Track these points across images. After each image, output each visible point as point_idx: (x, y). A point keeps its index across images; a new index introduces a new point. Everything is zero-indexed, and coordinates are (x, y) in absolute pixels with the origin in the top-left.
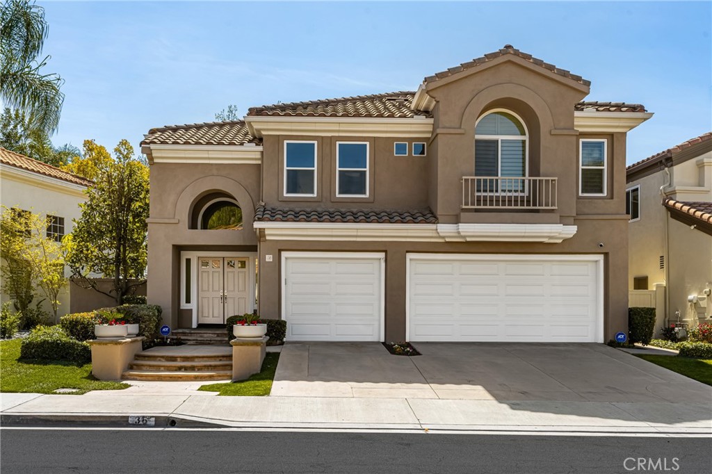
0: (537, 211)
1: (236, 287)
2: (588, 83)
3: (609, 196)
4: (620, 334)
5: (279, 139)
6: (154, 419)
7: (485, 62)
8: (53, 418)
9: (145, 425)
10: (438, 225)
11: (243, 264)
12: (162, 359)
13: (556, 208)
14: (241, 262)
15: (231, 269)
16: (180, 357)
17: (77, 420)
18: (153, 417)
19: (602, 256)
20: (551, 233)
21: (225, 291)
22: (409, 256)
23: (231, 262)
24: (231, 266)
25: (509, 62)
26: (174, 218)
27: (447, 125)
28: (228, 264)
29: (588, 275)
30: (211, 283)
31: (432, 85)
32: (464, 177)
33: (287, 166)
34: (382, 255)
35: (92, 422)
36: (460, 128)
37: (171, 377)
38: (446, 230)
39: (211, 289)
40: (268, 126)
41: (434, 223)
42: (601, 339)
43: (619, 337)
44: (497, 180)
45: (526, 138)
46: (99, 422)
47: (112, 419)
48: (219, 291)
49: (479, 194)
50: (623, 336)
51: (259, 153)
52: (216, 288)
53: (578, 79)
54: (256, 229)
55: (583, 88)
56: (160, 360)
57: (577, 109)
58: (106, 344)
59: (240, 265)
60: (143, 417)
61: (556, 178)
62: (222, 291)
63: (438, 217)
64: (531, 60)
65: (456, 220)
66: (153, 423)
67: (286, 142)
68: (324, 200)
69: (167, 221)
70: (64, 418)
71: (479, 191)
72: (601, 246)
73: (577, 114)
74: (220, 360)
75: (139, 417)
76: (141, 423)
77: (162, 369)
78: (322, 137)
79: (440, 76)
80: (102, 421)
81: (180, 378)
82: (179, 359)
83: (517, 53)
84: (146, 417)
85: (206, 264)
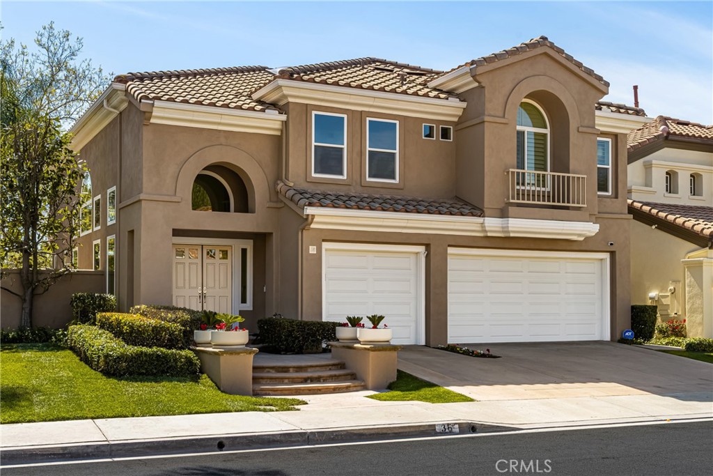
0: (567, 208)
1: (217, 282)
2: (607, 84)
3: (614, 196)
4: (627, 332)
5: (307, 108)
6: (457, 426)
7: (526, 51)
8: (366, 432)
9: (451, 433)
10: (486, 218)
11: (225, 254)
12: (271, 370)
13: (585, 206)
14: (223, 251)
15: (211, 260)
16: (294, 367)
17: (389, 432)
18: (456, 424)
19: (609, 254)
20: (583, 231)
21: (204, 288)
22: (451, 250)
23: (211, 251)
24: (211, 256)
25: (546, 54)
26: (175, 195)
27: (492, 113)
28: (208, 253)
29: (594, 273)
30: (187, 278)
31: (480, 70)
32: (511, 170)
33: (315, 142)
34: (421, 249)
35: (403, 432)
36: (504, 117)
37: (310, 390)
38: (493, 225)
39: (187, 286)
40: (296, 92)
41: (480, 216)
42: (607, 337)
43: (627, 334)
44: (524, 174)
45: (547, 131)
46: (409, 432)
47: (422, 429)
48: (197, 287)
49: (518, 187)
50: (630, 333)
51: (280, 123)
52: (194, 284)
53: (600, 78)
54: (308, 215)
55: (603, 88)
56: (269, 372)
57: (597, 108)
58: (239, 353)
59: (221, 256)
60: (448, 424)
61: (585, 176)
62: (200, 288)
63: (485, 210)
64: (564, 55)
65: (503, 214)
66: (457, 430)
67: (314, 113)
68: (354, 184)
69: (167, 198)
70: (377, 431)
71: (518, 184)
72: (611, 244)
73: (597, 113)
74: (330, 369)
75: (444, 425)
76: (447, 431)
77: (286, 381)
78: (353, 111)
79: (486, 60)
80: (412, 432)
81: (320, 390)
82: (291, 370)
83: (552, 46)
84: (450, 424)
85: (181, 253)
